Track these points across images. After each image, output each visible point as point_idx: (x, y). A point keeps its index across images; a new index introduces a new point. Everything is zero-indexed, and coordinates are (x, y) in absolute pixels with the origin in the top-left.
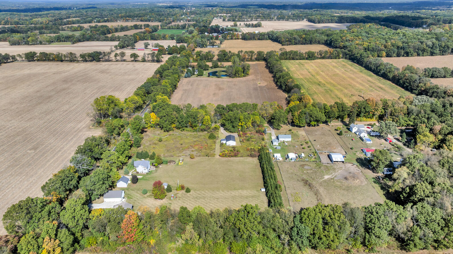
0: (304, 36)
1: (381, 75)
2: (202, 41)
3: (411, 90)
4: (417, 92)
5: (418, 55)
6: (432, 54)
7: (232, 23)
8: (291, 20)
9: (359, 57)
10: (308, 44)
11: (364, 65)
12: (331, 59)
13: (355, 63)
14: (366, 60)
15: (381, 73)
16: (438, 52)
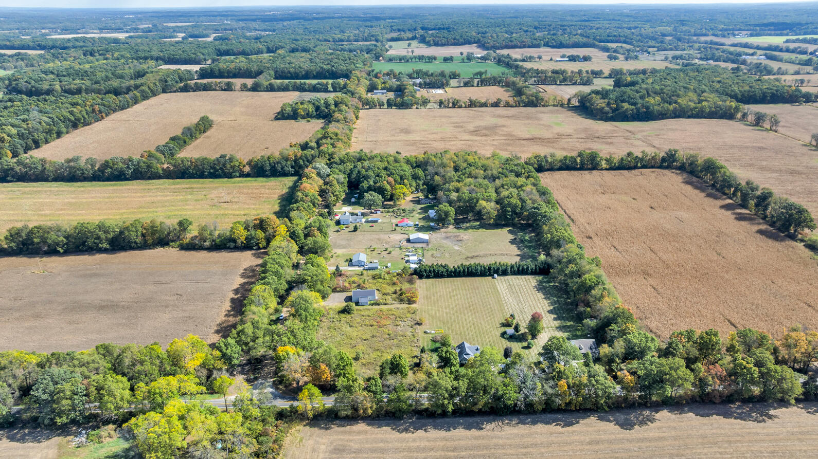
6: (59, 134)
15: (128, 174)
16: (64, 130)
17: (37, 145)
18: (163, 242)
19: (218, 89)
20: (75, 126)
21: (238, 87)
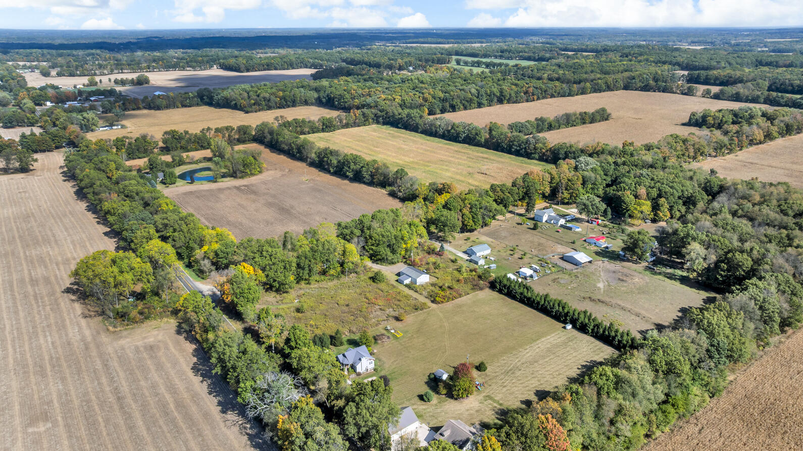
0: (281, 94)
1: (463, 140)
2: (84, 118)
3: (528, 156)
4: (537, 156)
5: (465, 108)
6: (480, 105)
7: (85, 80)
8: (191, 69)
9: (406, 119)
10: (289, 107)
11: (419, 130)
12: (359, 126)
13: (400, 128)
14: (420, 122)
15: (461, 138)
16: (485, 102)
17: (453, 108)
18: (383, 184)
19: (678, 92)
20: (500, 101)
21: (699, 93)
